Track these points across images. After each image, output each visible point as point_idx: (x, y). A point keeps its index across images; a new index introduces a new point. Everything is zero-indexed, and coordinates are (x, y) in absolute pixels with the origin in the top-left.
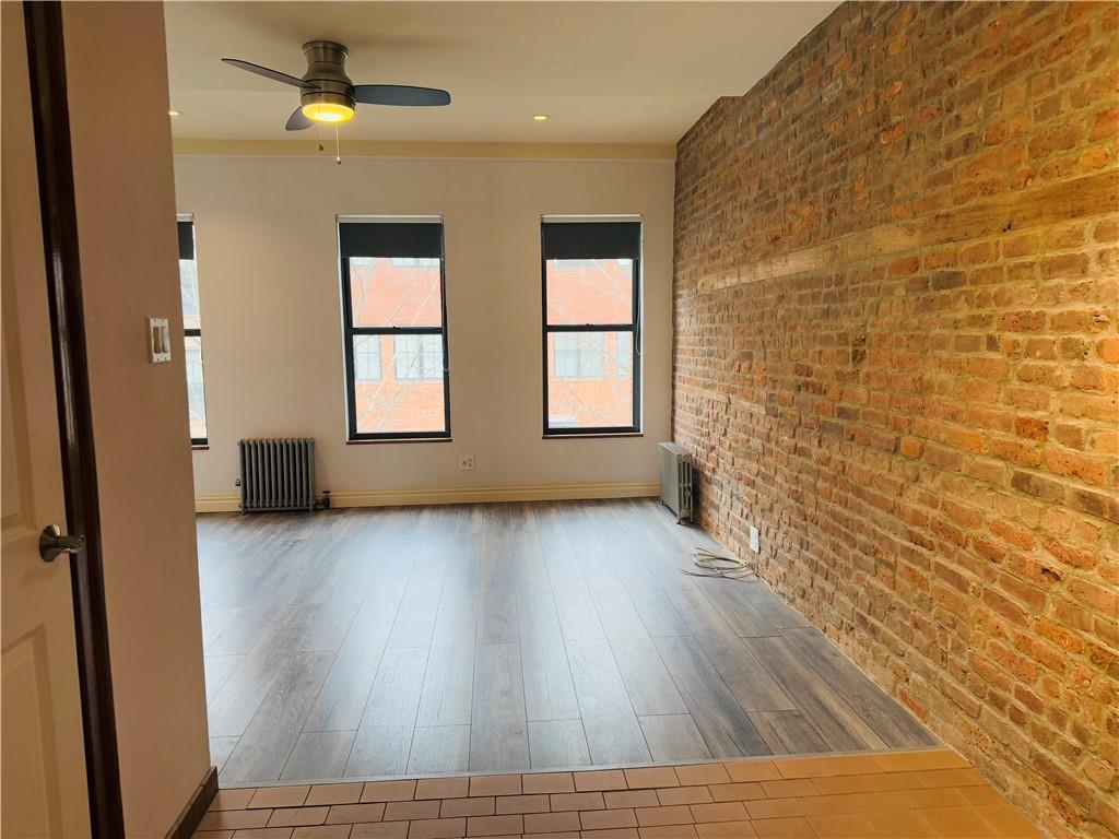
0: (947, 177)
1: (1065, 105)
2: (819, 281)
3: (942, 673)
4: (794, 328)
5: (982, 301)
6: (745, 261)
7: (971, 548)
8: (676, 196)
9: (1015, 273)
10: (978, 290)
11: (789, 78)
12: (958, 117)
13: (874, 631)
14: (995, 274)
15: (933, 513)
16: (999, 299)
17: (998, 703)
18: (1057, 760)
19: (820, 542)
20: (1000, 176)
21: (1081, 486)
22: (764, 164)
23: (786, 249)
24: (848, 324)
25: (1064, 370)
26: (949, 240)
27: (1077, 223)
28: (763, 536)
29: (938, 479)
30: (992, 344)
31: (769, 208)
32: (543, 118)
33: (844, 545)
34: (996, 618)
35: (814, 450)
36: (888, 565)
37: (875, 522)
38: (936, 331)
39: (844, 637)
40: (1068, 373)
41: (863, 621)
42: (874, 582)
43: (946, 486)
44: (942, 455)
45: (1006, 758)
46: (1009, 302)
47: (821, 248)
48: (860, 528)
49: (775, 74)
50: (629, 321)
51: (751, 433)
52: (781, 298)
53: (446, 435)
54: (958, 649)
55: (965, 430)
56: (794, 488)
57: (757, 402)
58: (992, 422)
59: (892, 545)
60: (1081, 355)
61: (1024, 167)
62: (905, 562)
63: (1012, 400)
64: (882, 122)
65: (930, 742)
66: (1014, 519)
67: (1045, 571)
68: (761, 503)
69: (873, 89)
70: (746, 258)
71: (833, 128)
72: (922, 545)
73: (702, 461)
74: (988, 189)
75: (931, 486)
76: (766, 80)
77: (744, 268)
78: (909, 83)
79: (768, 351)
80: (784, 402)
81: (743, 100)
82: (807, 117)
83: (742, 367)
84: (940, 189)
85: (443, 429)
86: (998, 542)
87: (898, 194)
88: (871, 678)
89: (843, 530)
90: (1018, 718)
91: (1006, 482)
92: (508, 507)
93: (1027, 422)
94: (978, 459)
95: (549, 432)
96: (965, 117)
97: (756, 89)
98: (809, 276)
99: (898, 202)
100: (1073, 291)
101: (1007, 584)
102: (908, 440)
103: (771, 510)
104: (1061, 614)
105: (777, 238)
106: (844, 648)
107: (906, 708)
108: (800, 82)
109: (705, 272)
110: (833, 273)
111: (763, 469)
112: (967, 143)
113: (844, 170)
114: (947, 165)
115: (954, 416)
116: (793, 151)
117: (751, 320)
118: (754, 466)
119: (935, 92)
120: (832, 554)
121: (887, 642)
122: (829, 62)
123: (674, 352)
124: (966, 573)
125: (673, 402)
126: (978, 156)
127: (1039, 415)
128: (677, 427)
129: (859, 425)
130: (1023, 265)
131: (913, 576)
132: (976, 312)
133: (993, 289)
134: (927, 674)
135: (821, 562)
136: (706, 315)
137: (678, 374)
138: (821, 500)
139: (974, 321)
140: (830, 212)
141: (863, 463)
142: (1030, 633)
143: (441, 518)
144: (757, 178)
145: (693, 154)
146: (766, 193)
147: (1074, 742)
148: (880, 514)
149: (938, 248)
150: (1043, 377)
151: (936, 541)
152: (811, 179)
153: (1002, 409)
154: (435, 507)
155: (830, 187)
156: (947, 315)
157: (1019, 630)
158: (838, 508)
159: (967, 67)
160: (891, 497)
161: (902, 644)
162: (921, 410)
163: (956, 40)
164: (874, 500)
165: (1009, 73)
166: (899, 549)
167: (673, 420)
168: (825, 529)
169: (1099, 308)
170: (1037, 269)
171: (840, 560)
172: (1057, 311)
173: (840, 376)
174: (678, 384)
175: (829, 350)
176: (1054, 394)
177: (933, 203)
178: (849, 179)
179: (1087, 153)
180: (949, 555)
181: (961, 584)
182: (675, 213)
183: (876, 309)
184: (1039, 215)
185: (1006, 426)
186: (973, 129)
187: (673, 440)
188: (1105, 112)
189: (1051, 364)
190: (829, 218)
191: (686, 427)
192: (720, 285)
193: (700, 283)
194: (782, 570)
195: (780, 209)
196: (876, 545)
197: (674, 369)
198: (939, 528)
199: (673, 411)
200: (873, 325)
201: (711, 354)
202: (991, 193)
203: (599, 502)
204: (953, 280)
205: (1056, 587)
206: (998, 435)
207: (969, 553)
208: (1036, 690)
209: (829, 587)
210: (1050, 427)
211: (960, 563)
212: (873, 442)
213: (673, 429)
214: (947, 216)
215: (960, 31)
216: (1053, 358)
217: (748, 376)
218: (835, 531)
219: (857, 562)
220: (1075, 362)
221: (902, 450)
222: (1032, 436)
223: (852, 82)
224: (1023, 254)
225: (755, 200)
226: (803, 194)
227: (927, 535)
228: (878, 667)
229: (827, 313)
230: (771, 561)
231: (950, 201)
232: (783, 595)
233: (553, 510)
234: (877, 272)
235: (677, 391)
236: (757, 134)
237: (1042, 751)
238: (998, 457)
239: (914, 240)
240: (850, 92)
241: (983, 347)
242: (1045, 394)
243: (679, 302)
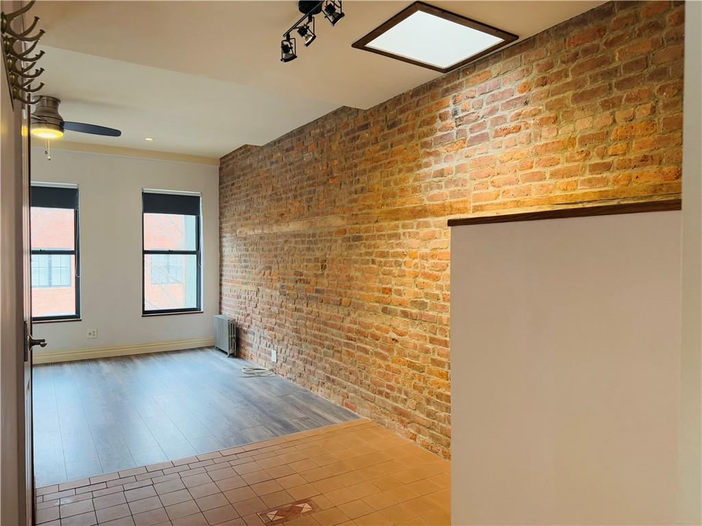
0: (355, 201)
1: (392, 184)
2: (304, 235)
3: (361, 389)
4: (293, 255)
5: (370, 246)
6: (265, 223)
7: (369, 337)
8: (220, 185)
9: (380, 237)
10: (368, 243)
11: (287, 145)
12: (358, 179)
13: (333, 381)
14: (373, 237)
15: (355, 326)
16: (375, 246)
17: (381, 393)
18: (400, 406)
19: (307, 349)
20: (374, 203)
21: (402, 309)
22: (274, 180)
23: (287, 220)
24: (318, 254)
25: (396, 270)
26: (357, 224)
27: (397, 222)
28: (279, 354)
29: (357, 313)
30: (373, 262)
31: (278, 200)
32: (151, 139)
33: (319, 348)
34: (379, 361)
35: (305, 308)
36: (339, 352)
37: (333, 335)
38: (354, 257)
39: (320, 388)
40: (397, 271)
41: (328, 378)
42: (333, 360)
43: (359, 316)
44: (358, 304)
45: (385, 413)
46: (378, 247)
47: (305, 221)
48: (327, 339)
49: (279, 141)
50: (194, 249)
51: (272, 304)
52: (286, 242)
53: (77, 317)
54: (366, 377)
55: (365, 293)
56: (295, 327)
57: (275, 289)
58: (375, 289)
59: (340, 343)
60: (400, 266)
61: (381, 202)
62: (345, 349)
63: (380, 281)
64: (330, 174)
65: (358, 418)
66: (383, 323)
67: (393, 339)
68: (277, 337)
69: (326, 161)
70: (266, 220)
71: (309, 172)
72: (352, 340)
73: (241, 322)
74: (370, 207)
75: (355, 316)
76: (275, 143)
77: (266, 226)
78: (340, 162)
79: (280, 265)
80: (289, 288)
81: (262, 148)
82: (296, 164)
83: (266, 274)
84: (353, 204)
85: (74, 313)
86: (378, 333)
87: (337, 204)
88: (333, 402)
89: (318, 341)
90: (387, 396)
91: (380, 310)
92: (124, 358)
93: (385, 288)
94: (370, 303)
95: (145, 313)
96: (361, 180)
97: (269, 145)
98: (300, 233)
99: (338, 207)
100: (397, 244)
101: (382, 348)
102: (345, 300)
103: (283, 340)
104: (399, 354)
105: (283, 214)
106: (320, 393)
107: (348, 409)
108: (292, 148)
109: (242, 226)
110: (311, 232)
111: (278, 321)
112: (362, 189)
113: (314, 190)
114: (356, 196)
115: (361, 289)
116: (289, 178)
117: (270, 251)
118: (274, 320)
119: (349, 168)
120: (314, 353)
121: (339, 384)
122: (306, 144)
123: (221, 266)
124: (368, 347)
125: (221, 293)
126: (366, 195)
127: (389, 286)
128: (223, 306)
129: (325, 296)
130: (382, 235)
131: (349, 354)
132: (367, 250)
133: (373, 243)
134: (355, 391)
135: (309, 358)
136: (243, 247)
137: (223, 278)
138: (308, 330)
139: (368, 254)
140: (309, 206)
141: (326, 311)
142: (390, 363)
143: (78, 366)
144: (271, 186)
145: (231, 166)
146: (276, 193)
147: (405, 397)
148: (334, 331)
149: (353, 226)
150: (390, 273)
151: (357, 337)
152: (299, 192)
153: (378, 285)
154: (70, 362)
155: (308, 196)
156: (357, 251)
157: (386, 363)
158: (316, 332)
159: (361, 163)
160: (339, 323)
161: (345, 383)
162: (349, 287)
163: (356, 151)
164: (333, 326)
165: (375, 168)
166: (343, 344)
167: (220, 303)
168: (310, 343)
169: (404, 250)
170: (386, 236)
171: (318, 355)
172: (392, 251)
173: (316, 276)
174: (224, 283)
175: (310, 265)
176: (393, 279)
177: (351, 209)
178: (316, 195)
179: (399, 200)
180: (361, 341)
181: (366, 351)
182: (220, 194)
183: (330, 248)
184: (386, 219)
185: (379, 291)
186: (364, 185)
187: (220, 313)
188: (403, 189)
189: (392, 268)
190: (308, 209)
191: (230, 306)
192: (252, 233)
193: (238, 231)
194: (289, 367)
195: (284, 202)
196: (333, 344)
197: (221, 275)
198: (358, 332)
199: (221, 298)
200: (329, 254)
201: (246, 267)
202: (371, 209)
203: (178, 351)
204: (358, 238)
205: (397, 344)
206: (377, 294)
207: (369, 339)
208: (393, 383)
209: (312, 368)
210: (392, 290)
211: (366, 344)
212: (331, 302)
213: (220, 308)
214: (356, 215)
215: (358, 149)
216: (392, 267)
217: (269, 277)
218: (314, 343)
219: (326, 355)
220: (399, 268)
221: (343, 304)
222: (387, 294)
223: (316, 156)
224: (381, 231)
225: (270, 195)
226: (295, 197)
227: (352, 335)
228: (336, 396)
229: (309, 249)
230: (283, 364)
231: (356, 210)
232: (290, 379)
233: (151, 357)
234: (330, 233)
235: (223, 287)
236: (271, 165)
237: (396, 404)
238: (377, 302)
239: (344, 222)
240: (316, 159)
241: (371, 263)
242: (390, 279)
243: (224, 240)
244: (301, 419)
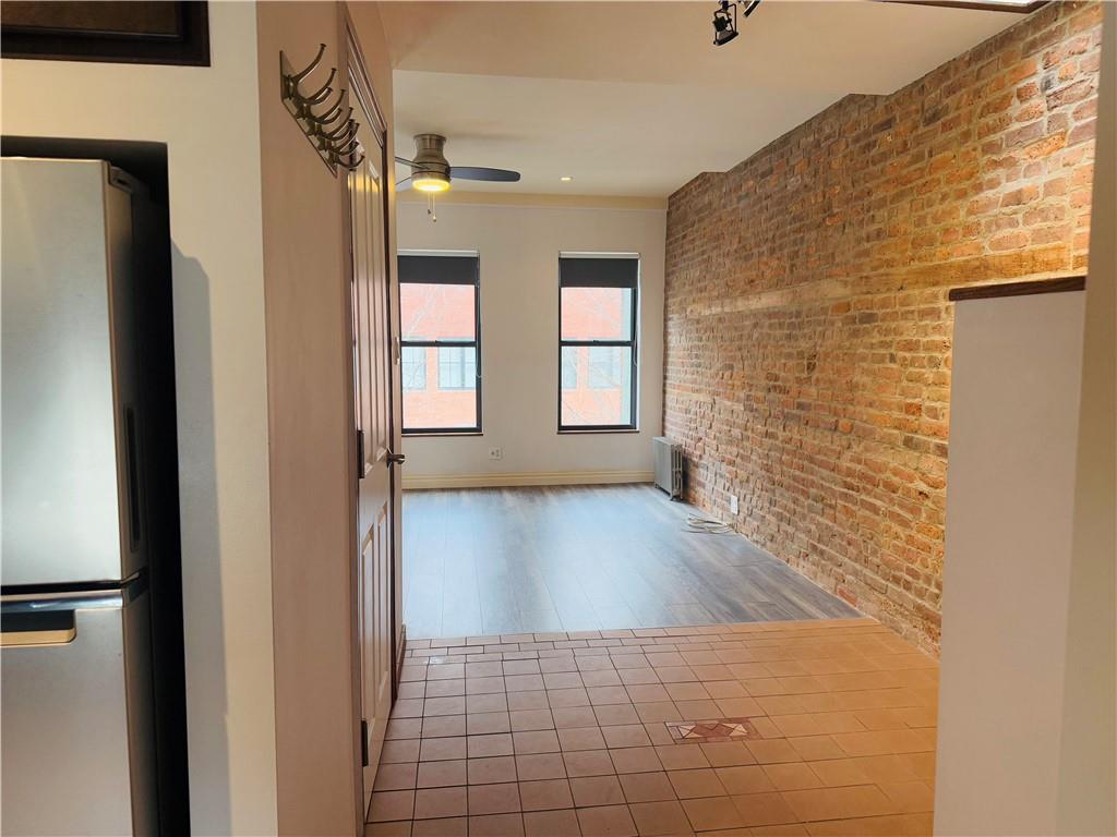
0: (866, 253)
1: (929, 221)
2: (784, 314)
3: (865, 571)
4: (765, 347)
5: (887, 332)
6: (727, 295)
7: (881, 487)
8: (667, 239)
9: (905, 316)
10: (885, 325)
11: (762, 167)
12: (873, 216)
13: (822, 553)
14: (894, 316)
15: (859, 467)
16: (896, 332)
17: (897, 580)
18: (927, 604)
19: (784, 499)
20: (897, 256)
21: (937, 441)
22: (743, 226)
23: (759, 289)
24: (804, 345)
25: (929, 374)
26: (868, 293)
27: (935, 289)
28: (741, 502)
29: (863, 444)
30: (893, 359)
31: (747, 258)
32: (568, 179)
33: (802, 498)
34: (896, 528)
35: (781, 434)
36: (831, 506)
37: (823, 479)
38: (861, 350)
39: (802, 563)
40: (932, 376)
41: (814, 548)
42: (821, 519)
43: (867, 450)
44: (864, 430)
45: (901, 613)
46: (902, 334)
47: (785, 291)
48: (813, 484)
49: (752, 161)
50: (628, 338)
51: (731, 424)
52: (755, 325)
53: (477, 430)
54: (874, 553)
55: (877, 413)
56: (765, 462)
57: (737, 401)
58: (893, 406)
59: (833, 493)
60: (937, 365)
61: (909, 253)
62: (842, 503)
63: (903, 394)
64: (827, 209)
65: (859, 616)
66: (905, 465)
67: (921, 493)
68: (740, 477)
69: (822, 187)
70: (729, 291)
71: (794, 208)
72: (853, 489)
73: (690, 450)
74: (890, 263)
75: (858, 450)
76: (746, 164)
77: (727, 301)
78: (844, 188)
79: (746, 363)
80: (757, 400)
81: (726, 175)
82: (776, 197)
83: (725, 376)
84: (862, 260)
85: (474, 426)
86: (896, 480)
87: (837, 260)
88: (820, 586)
89: (801, 488)
90: (908, 586)
91: (900, 443)
92: (533, 490)
93: (911, 405)
94: (885, 430)
95: (562, 429)
96: (878, 218)
97: (737, 169)
98: (776, 310)
99: (838, 265)
100: (934, 328)
101: (902, 506)
102: (843, 421)
103: (748, 481)
104: (929, 518)
105: (752, 281)
106: (802, 570)
107: (844, 601)
108: (771, 171)
109: (694, 301)
110: (794, 309)
111: (741, 451)
112: (879, 233)
113: (802, 238)
114: (867, 245)
115: (871, 405)
116: (765, 220)
117: (732, 340)
118: (735, 450)
119: (858, 198)
120: (792, 506)
121: (831, 559)
122: (792, 163)
123: (665, 363)
124: (878, 503)
125: (664, 405)
126: (885, 243)
127: (917, 401)
128: (668, 424)
129: (812, 415)
130: (908, 312)
131: (847, 511)
132: (883, 339)
133: (893, 325)
134: (856, 573)
135: (785, 513)
136: (694, 335)
137: (668, 382)
138: (785, 468)
139: (883, 344)
140: (792, 266)
141: (812, 440)
142: (913, 533)
143: (478, 496)
144: (737, 235)
145: (682, 207)
146: (744, 247)
147: (937, 591)
148: (825, 473)
149: (863, 297)
150: (918, 379)
151: (861, 485)
152: (778, 242)
153: (898, 398)
154: (469, 489)
155: (792, 249)
156: (867, 340)
157: (908, 532)
158: (797, 473)
159: (878, 187)
160: (832, 460)
161: (841, 558)
162: (851, 402)
163: (872, 168)
164: (822, 464)
165: (899, 196)
166: (837, 495)
167: (663, 420)
168: (788, 489)
169: (945, 339)
170: (916, 314)
171: (798, 509)
172: (925, 340)
173: (799, 380)
174: (668, 389)
175: (791, 363)
176: (925, 388)
177: (859, 268)
178: (805, 246)
179: (940, 250)
180: (868, 494)
181: (875, 510)
182: (667, 252)
183: (823, 335)
184: (917, 282)
185: (900, 409)
186: (881, 226)
187: (663, 435)
188: (948, 229)
189: (923, 370)
190: (792, 271)
191: (675, 424)
192: (707, 312)
193: (689, 310)
194: (755, 523)
195: (755, 260)
196: (823, 493)
197: (665, 378)
198: (863, 477)
199: (664, 412)
200: (821, 346)
201: (699, 365)
202: (892, 266)
203: (604, 486)
204: (870, 318)
205: (927, 502)
206: (896, 414)
207: (880, 490)
208: (917, 566)
209: (791, 530)
210: (923, 408)
211: (875, 497)
212: (822, 425)
213: (664, 427)
214: (867, 277)
215: (874, 164)
216: (924, 367)
217: (730, 382)
218: (796, 490)
219: (811, 511)
220: (935, 370)
221: (840, 429)
222: (913, 414)
223: (807, 180)
224: (908, 305)
225: (736, 251)
226: (772, 251)
227: (855, 482)
228: (825, 576)
229: (789, 337)
230: (748, 519)
231: (869, 269)
232: (757, 542)
233: (568, 491)
234: (824, 310)
235: (667, 396)
236: (738, 202)
237: (920, 602)
238: (896, 428)
239: (848, 291)
240: (806, 186)
241: (887, 360)
242: (920, 389)
243: (670, 323)
244: (762, 604)
